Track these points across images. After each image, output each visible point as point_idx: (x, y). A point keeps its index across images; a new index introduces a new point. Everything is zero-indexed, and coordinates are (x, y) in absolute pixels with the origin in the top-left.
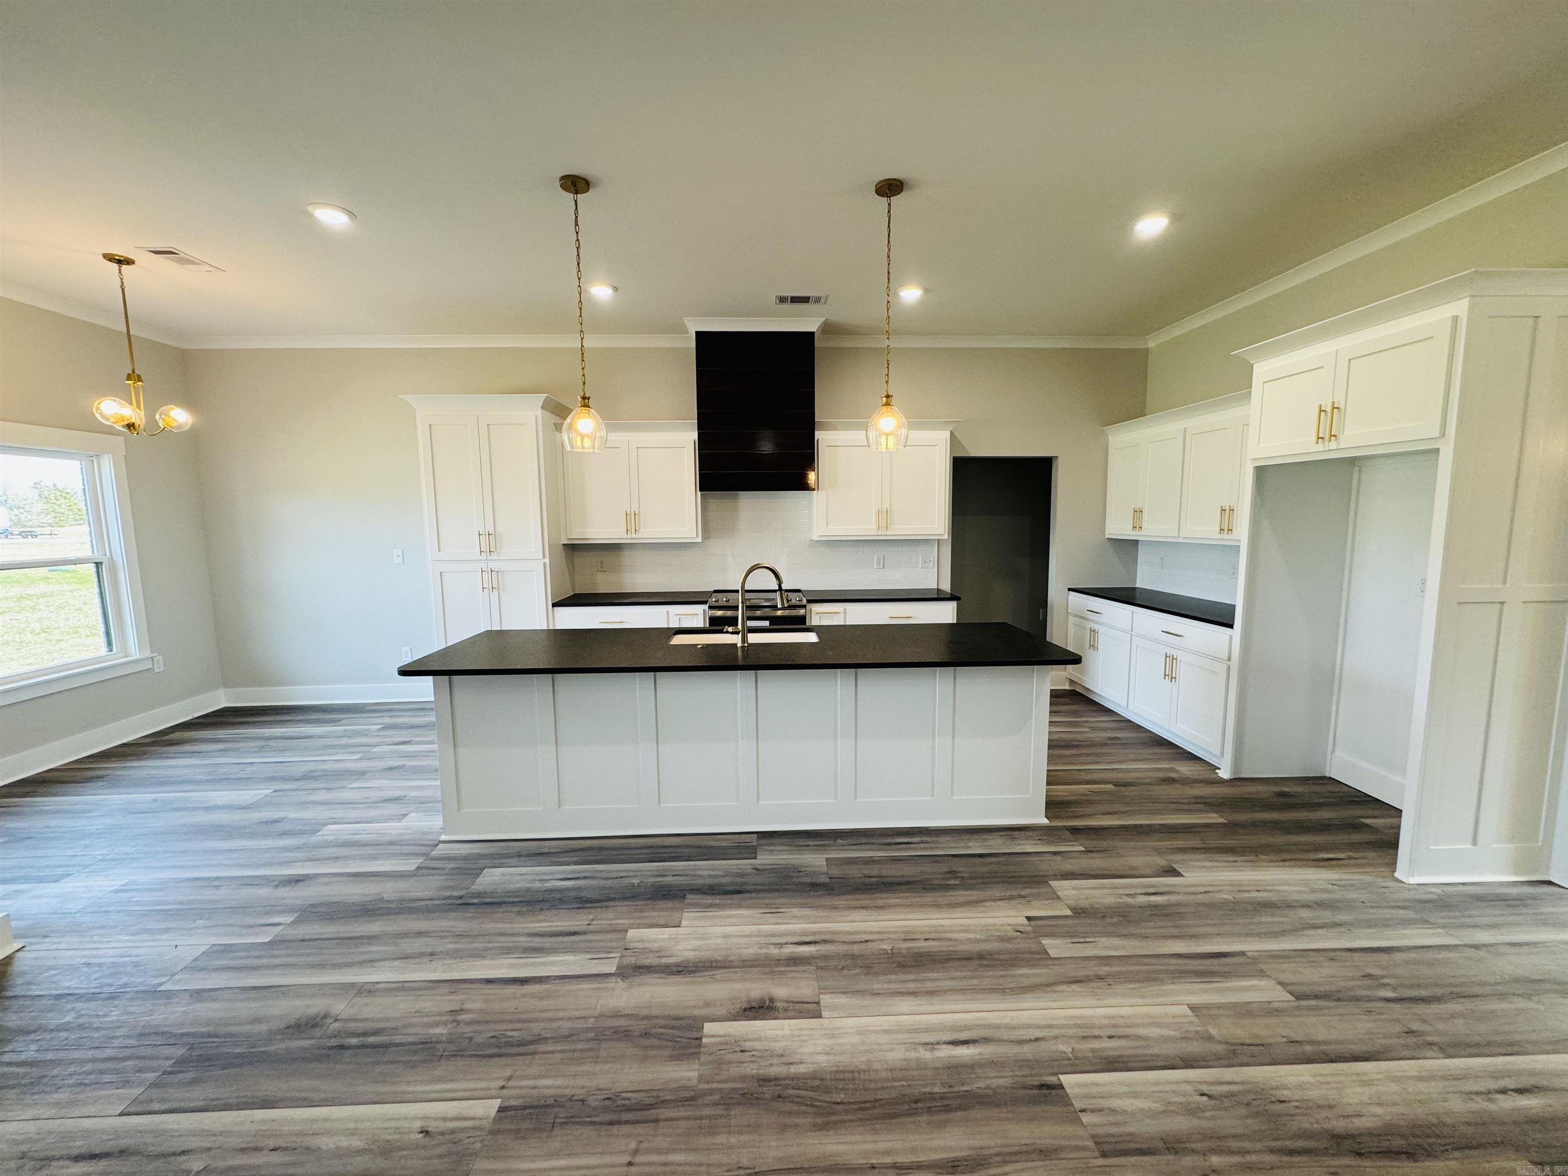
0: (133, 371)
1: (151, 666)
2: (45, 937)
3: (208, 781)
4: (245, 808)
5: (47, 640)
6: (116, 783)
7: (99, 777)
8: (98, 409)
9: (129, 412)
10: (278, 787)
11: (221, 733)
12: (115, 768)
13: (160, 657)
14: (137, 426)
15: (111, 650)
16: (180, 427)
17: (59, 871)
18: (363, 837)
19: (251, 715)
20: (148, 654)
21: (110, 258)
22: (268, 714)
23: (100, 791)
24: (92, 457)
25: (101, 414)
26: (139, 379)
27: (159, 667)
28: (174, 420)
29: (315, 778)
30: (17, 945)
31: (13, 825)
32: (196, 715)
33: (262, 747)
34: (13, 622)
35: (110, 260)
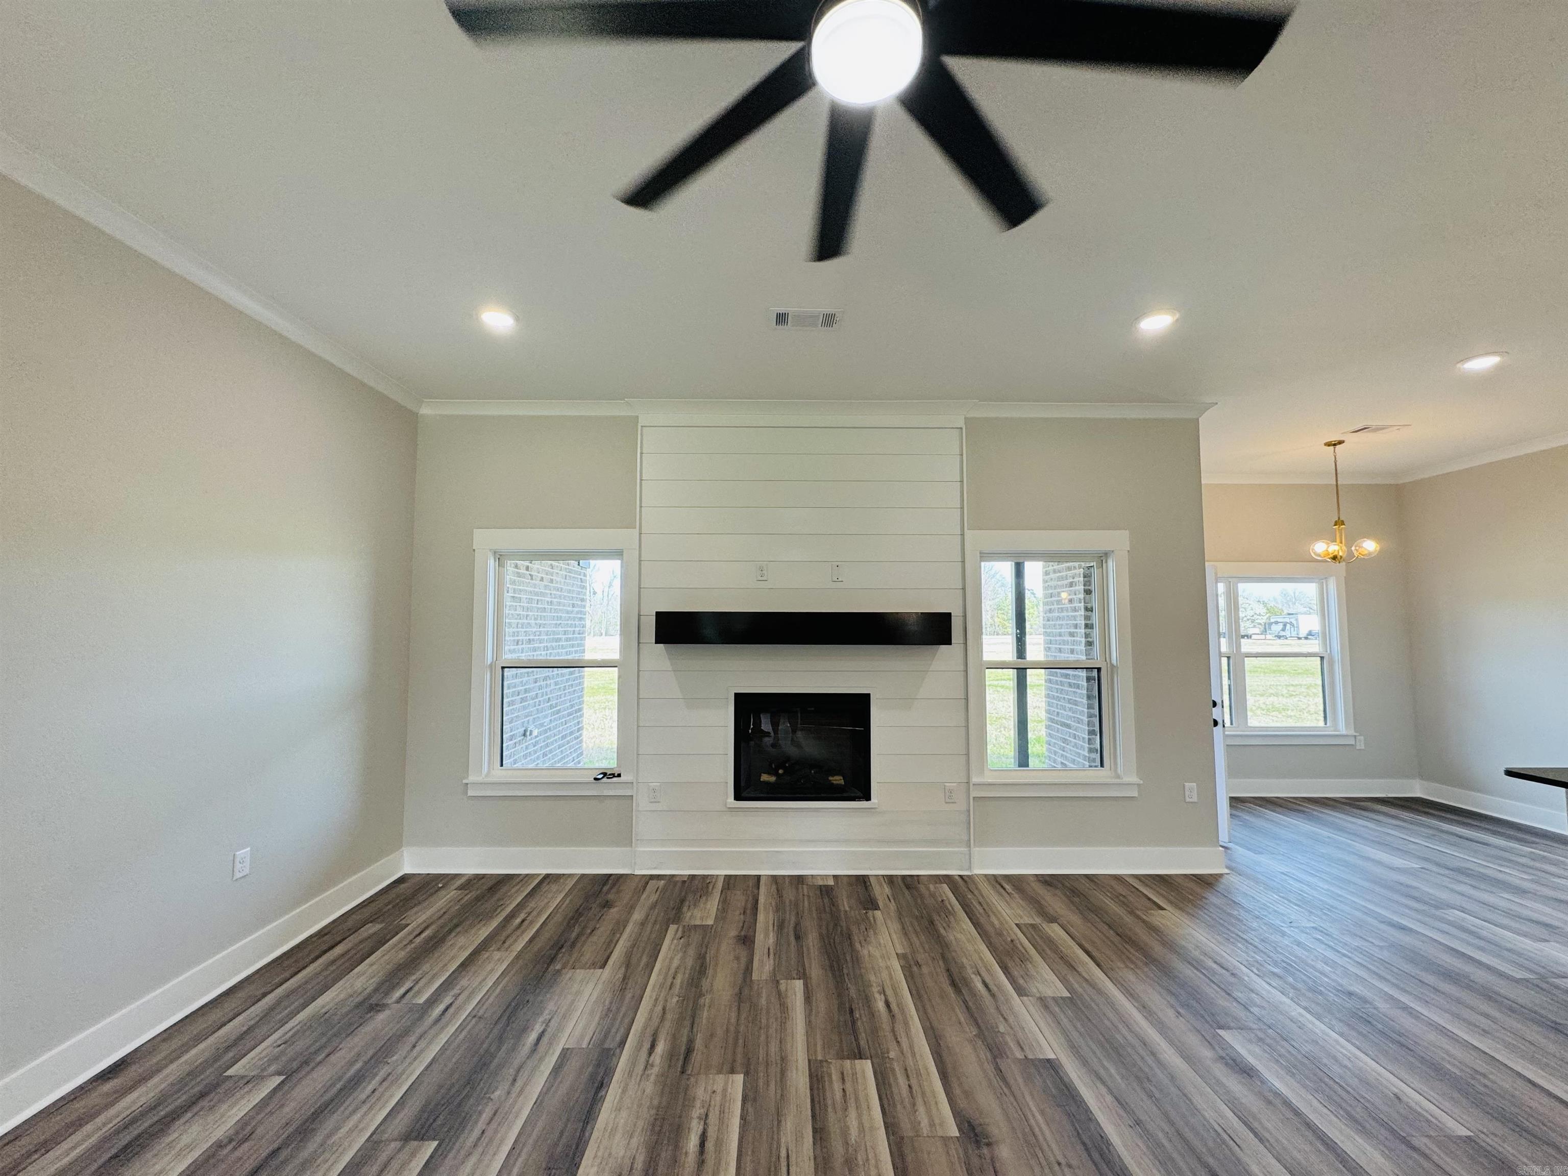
0: (1339, 518)
1: (1353, 743)
2: (1240, 875)
3: (1373, 841)
4: (1391, 868)
5: (1316, 719)
6: (1310, 818)
7: (1304, 812)
8: (1313, 549)
9: (1334, 548)
10: (1425, 866)
11: (1405, 815)
12: (1317, 811)
13: (1362, 738)
14: (1339, 557)
15: (1326, 724)
16: (1370, 554)
17: (1260, 850)
18: (1484, 933)
19: (1440, 810)
20: (1352, 732)
21: (1328, 444)
22: (1459, 815)
23: (1301, 820)
24: (1321, 580)
25: (1315, 553)
26: (1343, 523)
27: (1361, 745)
28: (1366, 549)
29: (1468, 875)
30: (1227, 871)
31: (1247, 818)
32: (1390, 795)
33: (1434, 835)
34: (1300, 703)
35: (1329, 446)
